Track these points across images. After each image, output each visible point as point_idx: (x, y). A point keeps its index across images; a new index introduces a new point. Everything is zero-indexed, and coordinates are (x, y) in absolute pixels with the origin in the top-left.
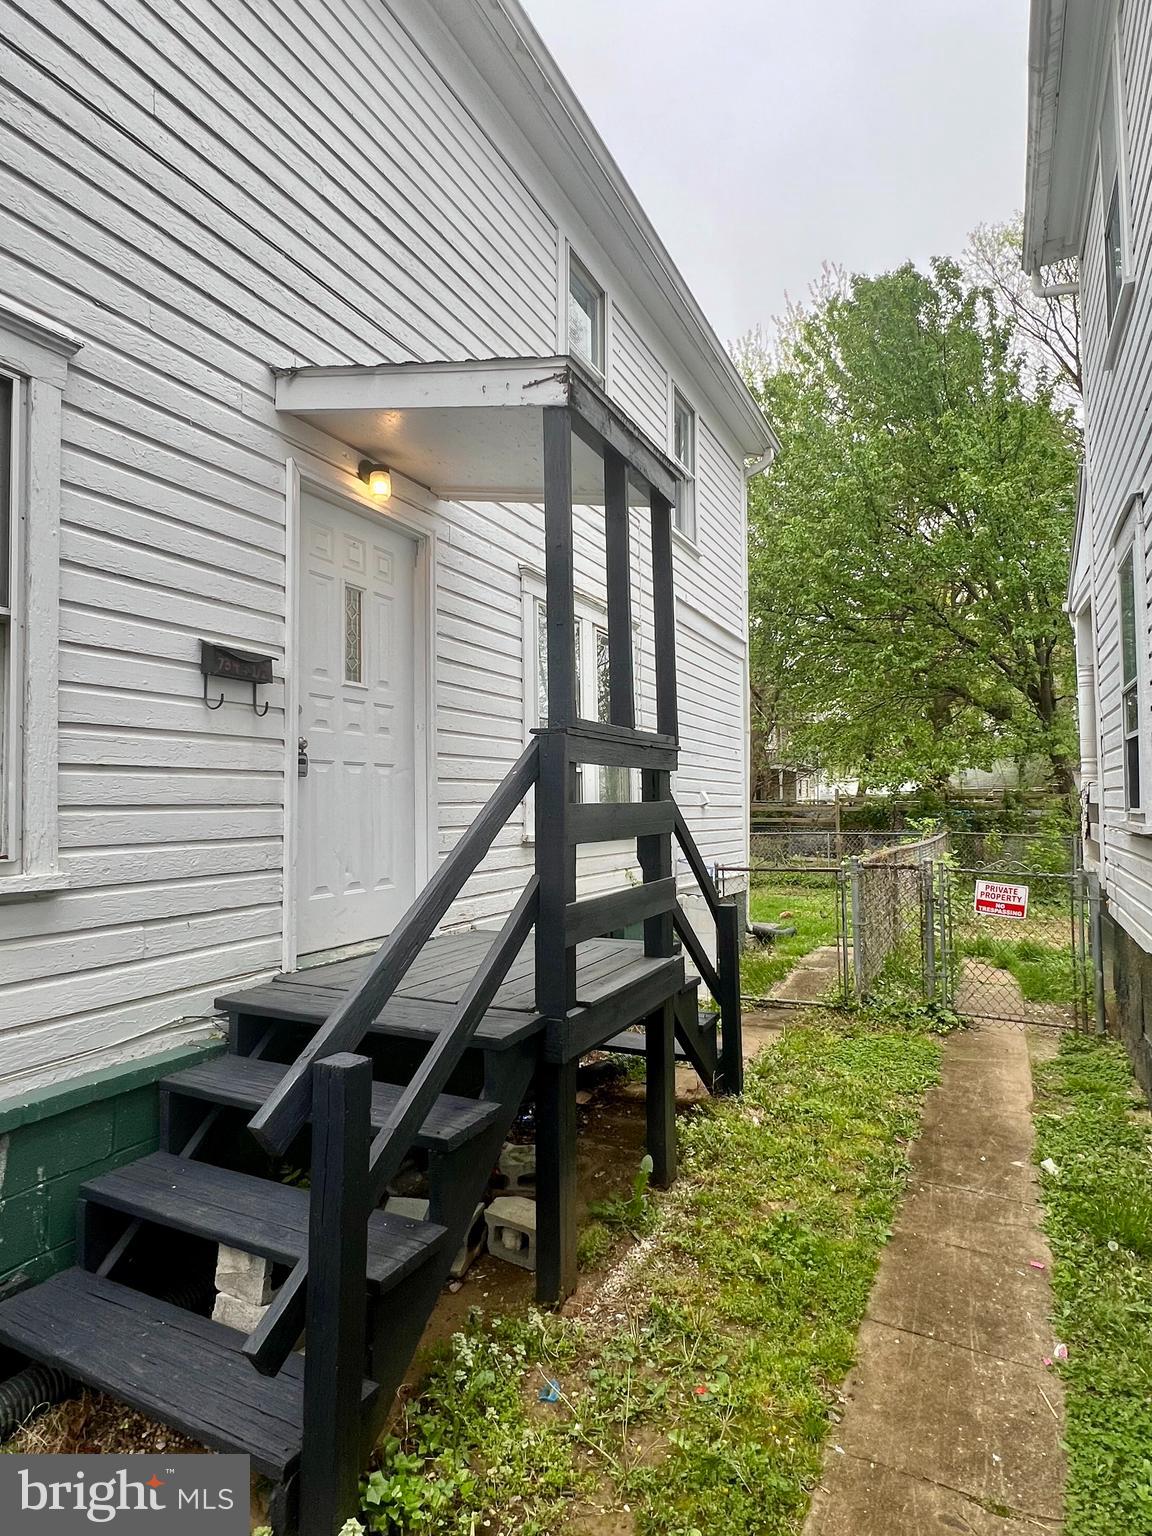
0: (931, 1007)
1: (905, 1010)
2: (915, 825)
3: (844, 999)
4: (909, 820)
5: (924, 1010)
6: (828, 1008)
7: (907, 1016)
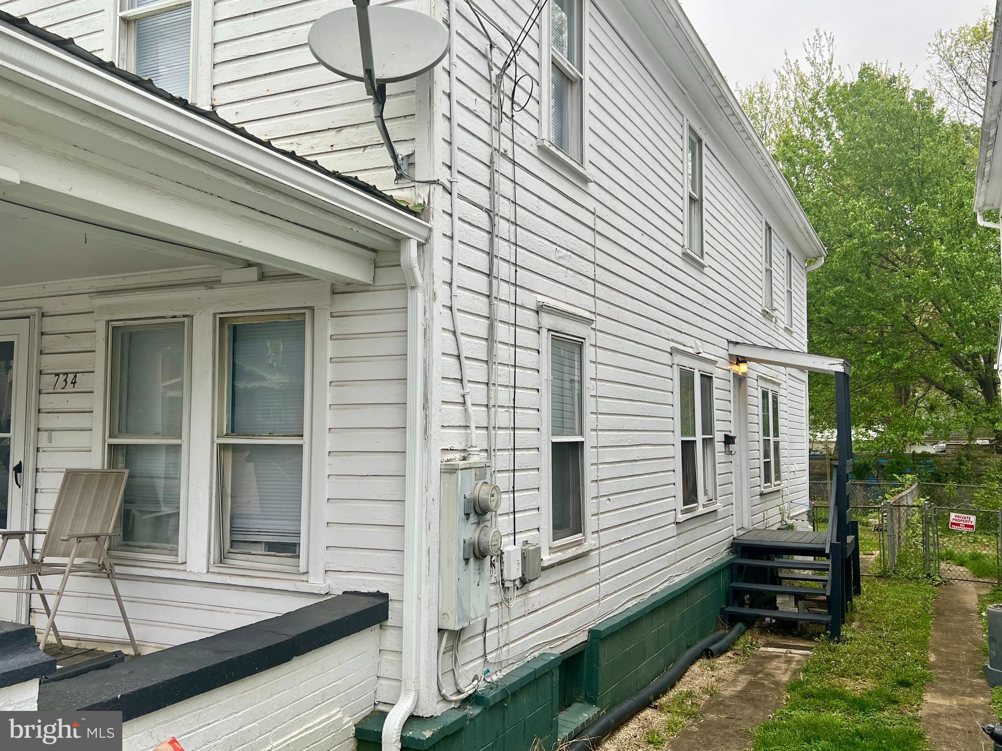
0: (928, 575)
1: (916, 576)
2: (900, 479)
3: (885, 572)
4: (895, 475)
5: (925, 576)
6: (875, 576)
7: (917, 579)
